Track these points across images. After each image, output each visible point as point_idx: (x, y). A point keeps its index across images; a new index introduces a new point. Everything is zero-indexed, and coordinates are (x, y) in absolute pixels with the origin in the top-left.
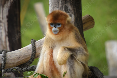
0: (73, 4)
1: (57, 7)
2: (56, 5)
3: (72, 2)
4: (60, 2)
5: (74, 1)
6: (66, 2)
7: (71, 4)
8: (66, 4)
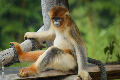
0: (65, 3)
1: (52, 6)
2: (51, 4)
3: (64, 2)
4: (55, 2)
5: (66, 1)
6: (60, 2)
7: (64, 3)
8: (60, 3)
